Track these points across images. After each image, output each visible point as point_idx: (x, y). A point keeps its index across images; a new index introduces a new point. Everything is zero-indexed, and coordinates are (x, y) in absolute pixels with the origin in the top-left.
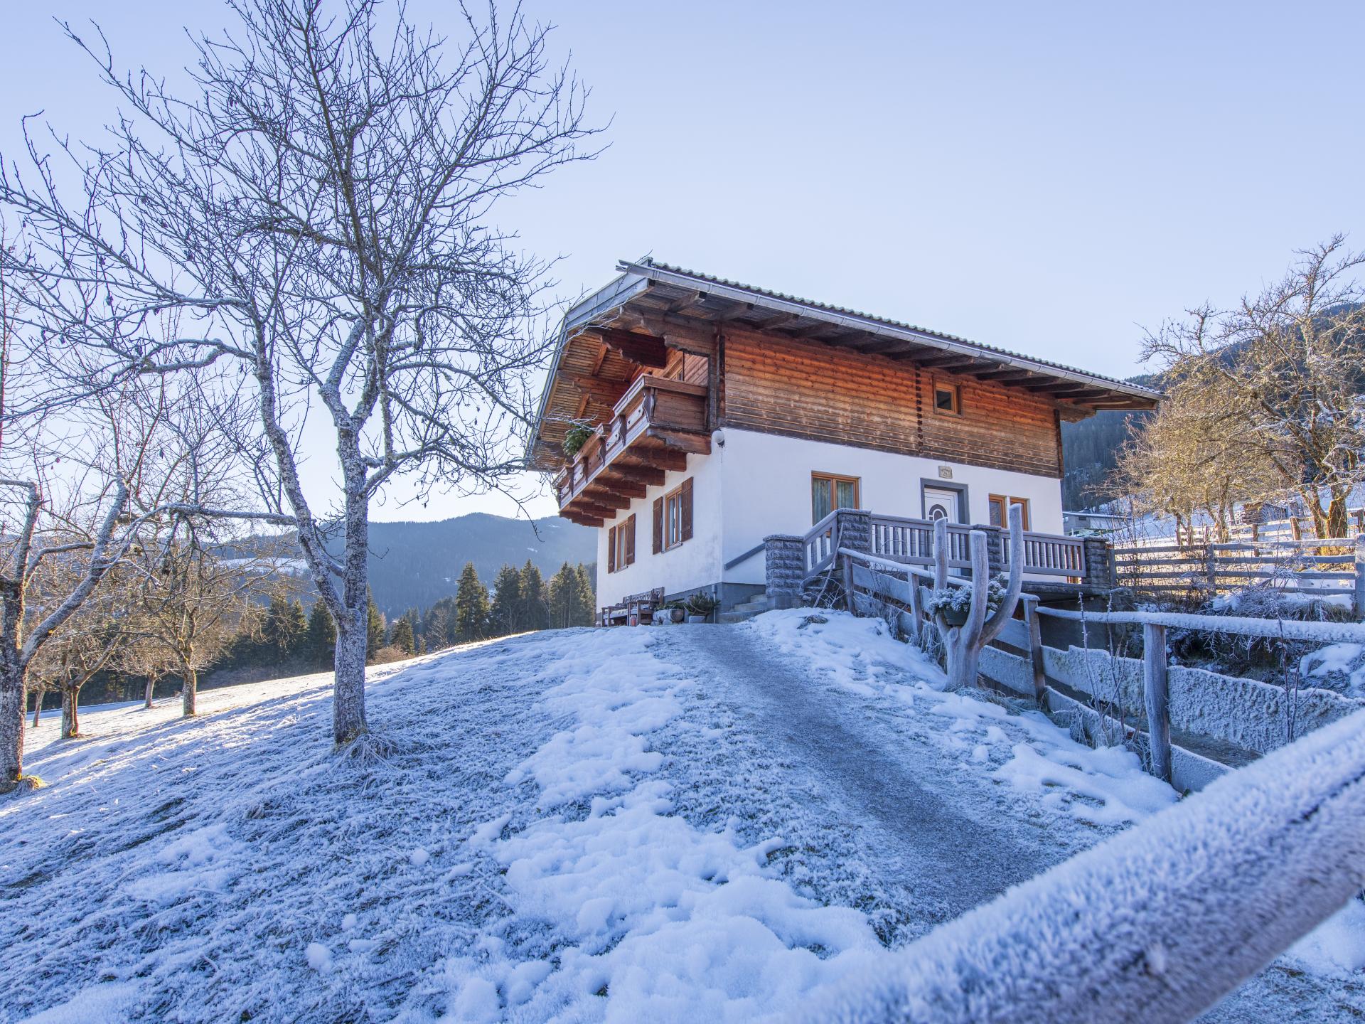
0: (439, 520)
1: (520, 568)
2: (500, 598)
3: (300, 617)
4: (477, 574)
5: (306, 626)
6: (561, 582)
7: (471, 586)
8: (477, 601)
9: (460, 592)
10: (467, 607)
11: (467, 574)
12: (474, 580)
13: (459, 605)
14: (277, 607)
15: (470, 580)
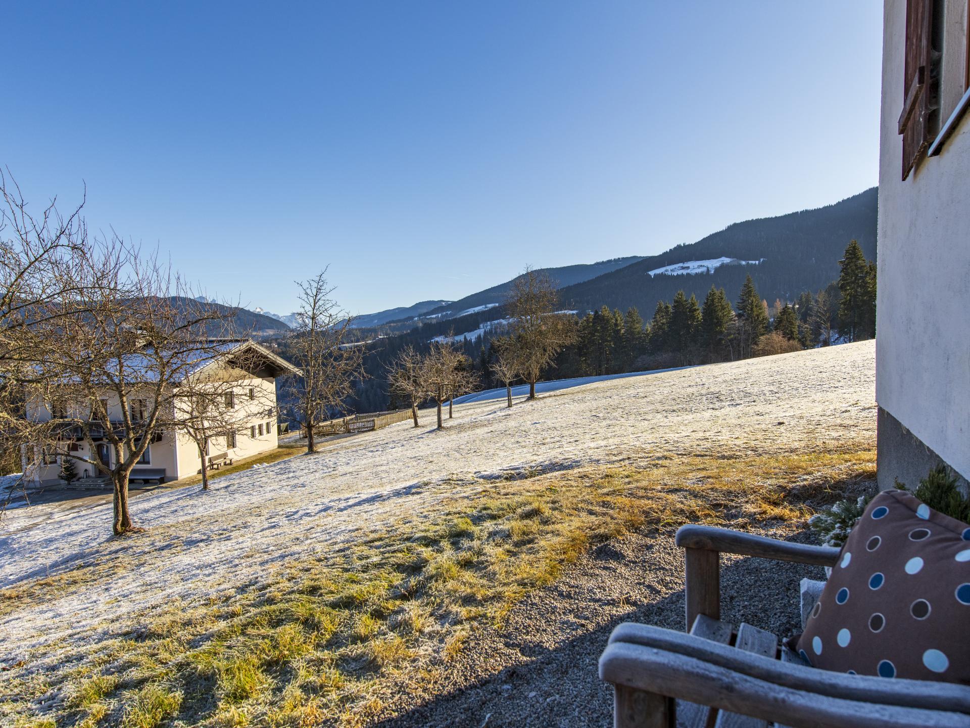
3: (695, 310)
4: (861, 253)
5: (700, 316)
7: (856, 265)
8: (863, 282)
9: (843, 274)
10: (851, 289)
11: (850, 254)
12: (858, 259)
13: (843, 288)
14: (678, 304)
15: (854, 260)
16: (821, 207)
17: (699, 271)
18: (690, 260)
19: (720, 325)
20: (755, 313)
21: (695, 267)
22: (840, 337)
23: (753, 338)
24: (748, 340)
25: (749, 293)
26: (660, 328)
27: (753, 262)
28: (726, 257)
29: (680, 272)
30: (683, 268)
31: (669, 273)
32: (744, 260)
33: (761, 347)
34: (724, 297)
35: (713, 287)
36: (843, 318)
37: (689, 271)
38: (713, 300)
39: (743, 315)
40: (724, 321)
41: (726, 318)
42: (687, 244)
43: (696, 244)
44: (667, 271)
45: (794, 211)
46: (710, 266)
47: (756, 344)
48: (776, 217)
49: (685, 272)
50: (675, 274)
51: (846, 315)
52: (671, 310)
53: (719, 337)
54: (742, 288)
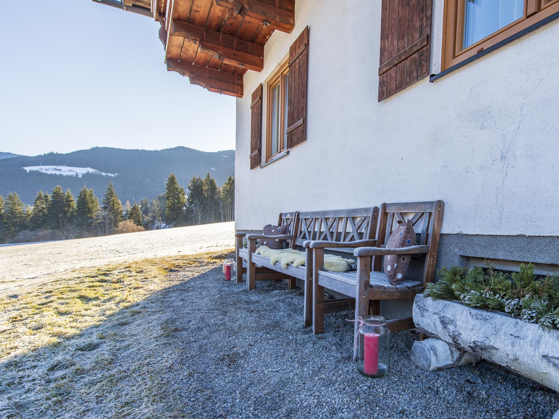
0: (159, 149)
1: (203, 178)
2: (192, 196)
3: (71, 201)
4: (177, 181)
5: (75, 206)
6: (228, 187)
7: (174, 187)
8: (178, 196)
9: (167, 191)
10: (172, 200)
11: (171, 180)
12: (175, 184)
13: (167, 198)
14: (56, 195)
15: (173, 184)
16: (153, 150)
17: (70, 174)
18: (62, 165)
19: (91, 213)
20: (116, 207)
21: (66, 171)
22: (167, 225)
23: (115, 223)
24: (111, 224)
25: (111, 194)
26: (40, 211)
27: (111, 175)
28: (91, 167)
29: (54, 172)
30: (56, 170)
31: (44, 172)
32: (104, 172)
33: (120, 228)
34: (93, 194)
35: (85, 186)
36: (168, 215)
37: (61, 173)
38: (85, 196)
39: (107, 208)
40: (94, 210)
41: (95, 208)
42: (59, 153)
43: (66, 154)
44: (41, 169)
45: (137, 149)
46: (78, 172)
47: (116, 226)
48: (125, 150)
49: (58, 173)
50: (49, 173)
51: (169, 213)
52: (50, 198)
53: (90, 221)
54: (106, 190)
